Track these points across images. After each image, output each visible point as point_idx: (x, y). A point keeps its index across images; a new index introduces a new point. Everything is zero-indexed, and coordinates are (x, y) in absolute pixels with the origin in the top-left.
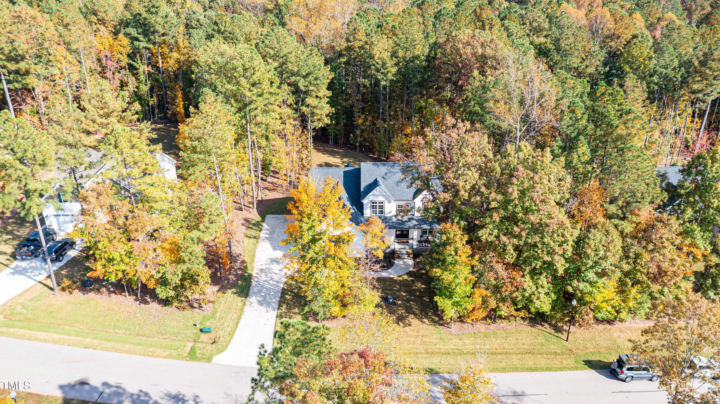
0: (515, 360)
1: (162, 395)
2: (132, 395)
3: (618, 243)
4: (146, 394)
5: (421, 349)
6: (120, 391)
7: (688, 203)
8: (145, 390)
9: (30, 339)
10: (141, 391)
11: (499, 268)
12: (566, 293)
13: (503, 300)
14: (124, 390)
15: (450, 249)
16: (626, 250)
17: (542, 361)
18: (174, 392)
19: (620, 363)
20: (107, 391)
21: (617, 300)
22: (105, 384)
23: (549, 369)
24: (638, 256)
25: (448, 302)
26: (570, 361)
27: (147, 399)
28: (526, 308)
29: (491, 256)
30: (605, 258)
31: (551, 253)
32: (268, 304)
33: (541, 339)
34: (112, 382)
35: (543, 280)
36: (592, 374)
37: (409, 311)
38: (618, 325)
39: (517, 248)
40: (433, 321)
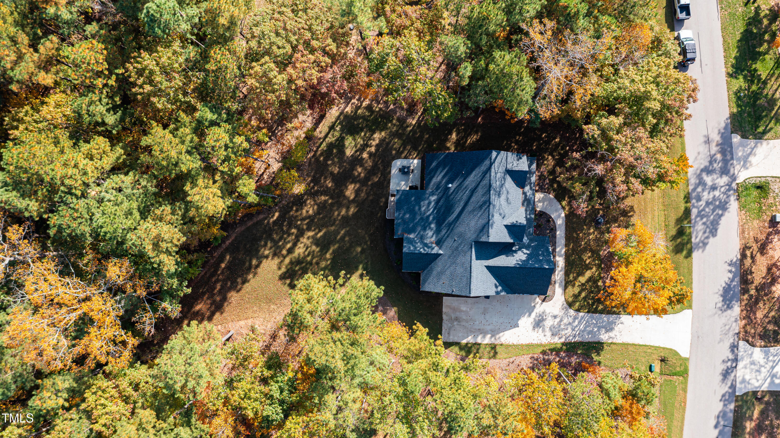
1: (724, 384)
2: (725, 405)
4: (723, 396)
6: (721, 414)
8: (720, 398)
10: (721, 400)
14: (720, 412)
18: (721, 377)
20: (722, 423)
22: (716, 427)
27: (727, 394)
34: (714, 422)
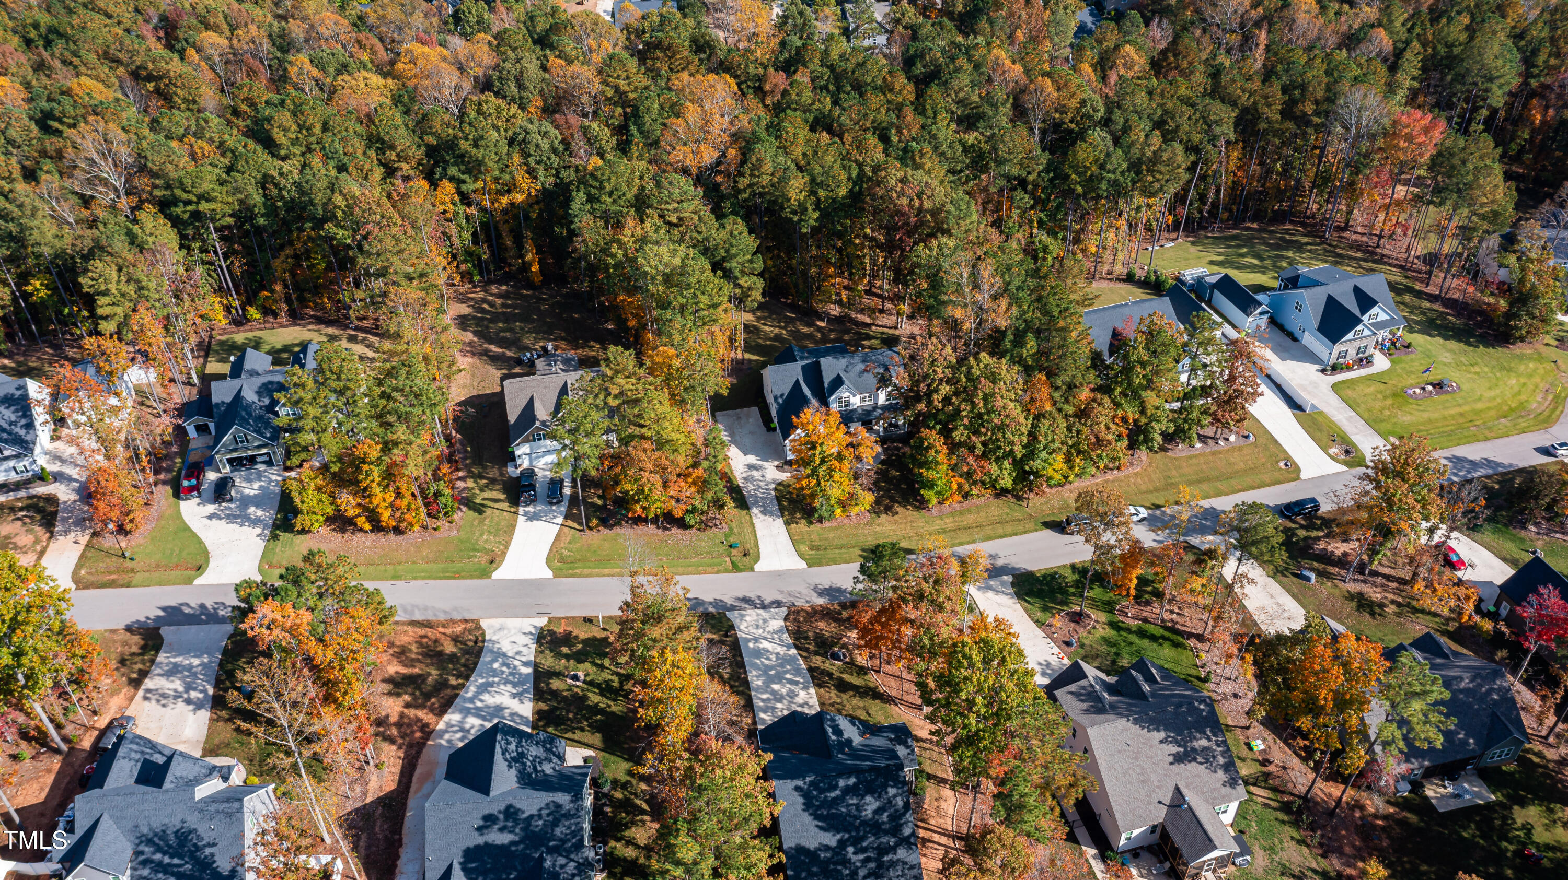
0: (988, 531)
2: (711, 603)
3: (1063, 424)
4: (720, 601)
5: (912, 534)
6: (700, 601)
7: (1116, 383)
8: (716, 599)
9: (599, 576)
11: (971, 460)
12: (1025, 472)
13: (975, 483)
15: (932, 453)
16: (1069, 429)
17: (1009, 529)
18: (741, 597)
19: (1068, 522)
21: (1065, 468)
23: (1015, 534)
24: (1079, 432)
25: (932, 493)
26: (1031, 525)
27: (723, 604)
28: (993, 486)
29: (963, 451)
30: (1053, 441)
31: (1012, 443)
32: (771, 513)
33: (1006, 510)
35: (1006, 464)
36: (1048, 533)
37: (893, 500)
38: (1068, 486)
39: (984, 444)
40: (915, 507)
